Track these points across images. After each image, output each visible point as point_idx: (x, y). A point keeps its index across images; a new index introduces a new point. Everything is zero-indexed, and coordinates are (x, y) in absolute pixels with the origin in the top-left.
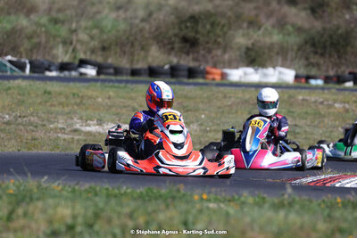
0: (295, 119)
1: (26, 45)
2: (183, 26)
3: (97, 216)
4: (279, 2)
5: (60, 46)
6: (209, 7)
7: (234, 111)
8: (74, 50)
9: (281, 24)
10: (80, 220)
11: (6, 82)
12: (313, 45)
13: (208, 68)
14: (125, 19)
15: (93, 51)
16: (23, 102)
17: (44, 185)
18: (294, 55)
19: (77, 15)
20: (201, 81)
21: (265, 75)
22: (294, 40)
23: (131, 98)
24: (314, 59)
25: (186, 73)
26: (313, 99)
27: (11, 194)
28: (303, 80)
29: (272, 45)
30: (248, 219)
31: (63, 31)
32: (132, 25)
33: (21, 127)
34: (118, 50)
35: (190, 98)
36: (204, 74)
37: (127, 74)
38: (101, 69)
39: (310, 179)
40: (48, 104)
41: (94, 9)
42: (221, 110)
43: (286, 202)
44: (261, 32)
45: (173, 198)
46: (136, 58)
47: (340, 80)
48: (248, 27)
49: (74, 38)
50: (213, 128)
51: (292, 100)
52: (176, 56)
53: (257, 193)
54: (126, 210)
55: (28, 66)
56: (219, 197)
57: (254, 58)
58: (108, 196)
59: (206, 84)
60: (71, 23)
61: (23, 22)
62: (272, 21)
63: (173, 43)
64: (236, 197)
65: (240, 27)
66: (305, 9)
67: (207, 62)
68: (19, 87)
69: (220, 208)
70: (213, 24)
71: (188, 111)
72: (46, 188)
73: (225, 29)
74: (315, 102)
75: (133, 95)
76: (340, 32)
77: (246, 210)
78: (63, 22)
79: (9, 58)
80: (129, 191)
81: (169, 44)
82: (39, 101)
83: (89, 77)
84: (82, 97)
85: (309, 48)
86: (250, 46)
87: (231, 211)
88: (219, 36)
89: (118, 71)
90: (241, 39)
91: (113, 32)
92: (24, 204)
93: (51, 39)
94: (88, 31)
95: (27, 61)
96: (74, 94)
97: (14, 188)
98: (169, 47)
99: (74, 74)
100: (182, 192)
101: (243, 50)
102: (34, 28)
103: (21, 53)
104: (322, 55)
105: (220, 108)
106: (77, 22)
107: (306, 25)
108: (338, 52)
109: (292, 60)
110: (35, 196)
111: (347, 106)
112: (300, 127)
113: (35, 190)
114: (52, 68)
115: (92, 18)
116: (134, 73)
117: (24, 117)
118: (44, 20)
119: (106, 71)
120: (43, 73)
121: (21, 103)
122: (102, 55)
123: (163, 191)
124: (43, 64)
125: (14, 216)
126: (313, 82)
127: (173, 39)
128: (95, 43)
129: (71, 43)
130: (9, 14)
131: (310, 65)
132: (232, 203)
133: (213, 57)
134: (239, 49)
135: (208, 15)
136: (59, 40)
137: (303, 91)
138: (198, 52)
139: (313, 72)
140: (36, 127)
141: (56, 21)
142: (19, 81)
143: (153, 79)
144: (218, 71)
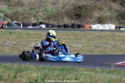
0: (115, 42)
1: (21, 17)
2: (76, 10)
3: (45, 76)
4: (109, 1)
5: (33, 17)
6: (85, 3)
7: (93, 40)
8: (38, 19)
9: (110, 9)
10: (39, 78)
11: (14, 30)
12: (122, 16)
13: (85, 25)
14: (56, 8)
15: (44, 19)
16: (20, 37)
17: (27, 66)
18: (115, 20)
19: (39, 7)
20: (82, 29)
21: (105, 27)
22: (115, 14)
24: (122, 21)
25: (77, 26)
26: (121, 35)
27: (15, 69)
28: (118, 28)
29: (107, 16)
30: (98, 77)
31: (34, 12)
32: (58, 10)
33: (19, 46)
34: (53, 19)
35: (79, 35)
36: (83, 27)
37: (56, 27)
38: (47, 25)
39: (120, 63)
40: (29, 38)
41: (45, 4)
42: (89, 39)
43: (112, 71)
44: (103, 12)
45: (72, 70)
46: (59, 21)
48: (99, 10)
49: (38, 14)
50: (86, 45)
51: (114, 35)
52: (73, 20)
53: (102, 68)
54: (56, 74)
55: (22, 25)
56: (88, 69)
57: (101, 21)
58: (49, 70)
59: (84, 30)
60: (37, 9)
61: (20, 9)
62: (107, 8)
64: (94, 70)
65: (96, 10)
66: (119, 4)
67: (84, 23)
68: (18, 32)
69: (88, 73)
70: (86, 9)
71: (78, 39)
72: (28, 67)
73: (91, 11)
74: (122, 36)
77: (98, 74)
78: (34, 9)
79: (15, 22)
80: (57, 68)
81: (71, 16)
82: (26, 37)
83: (43, 28)
84: (41, 35)
85: (120, 17)
86: (99, 17)
87: (92, 74)
88: (88, 14)
89: (53, 26)
90: (96, 14)
91: (52, 12)
92: (20, 73)
93: (30, 15)
94: (42, 12)
95: (21, 23)
96: (38, 34)
97: (17, 67)
98: (71, 17)
99: (38, 27)
100: (75, 68)
101: (97, 18)
102: (24, 11)
103: (19, 20)
105: (89, 38)
107: (119, 9)
110: (24, 70)
112: (117, 45)
113: (24, 68)
114: (30, 25)
115: (44, 7)
116: (59, 26)
117: (20, 42)
118: (27, 8)
119: (49, 26)
120: (27, 27)
122: (48, 21)
123: (69, 68)
124: (27, 24)
125: (16, 77)
126: (121, 29)
127: (72, 14)
128: (45, 16)
129: (37, 16)
130: (15, 6)
131: (120, 23)
132: (92, 72)
133: (86, 21)
134: (96, 18)
135: (85, 6)
136: (32, 15)
137: (118, 32)
138: (81, 19)
139: (122, 25)
140: (24, 46)
141: (31, 9)
142: (18, 30)
143: (65, 29)
144: (88, 26)
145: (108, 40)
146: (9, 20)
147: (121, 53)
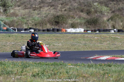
1: (16, 24)
2: (55, 19)
3: (44, 71)
4: (79, 12)
5: (25, 24)
7: (70, 40)
8: (28, 25)
9: (80, 17)
10: (40, 72)
11: (12, 34)
12: (88, 22)
13: (62, 29)
15: (33, 25)
19: (28, 16)
20: (60, 32)
21: (76, 30)
22: (83, 21)
23: (44, 37)
24: (89, 26)
25: (56, 30)
26: (89, 36)
28: (86, 31)
29: (78, 23)
31: (25, 21)
32: (42, 19)
33: (17, 46)
34: (39, 25)
35: (58, 37)
36: (61, 30)
39: (92, 57)
40: (23, 39)
44: (75, 19)
46: (44, 27)
47: (95, 31)
48: (72, 18)
49: (28, 22)
51: (84, 36)
52: (54, 26)
55: (17, 30)
57: (73, 26)
59: (62, 33)
60: (27, 19)
61: (15, 18)
62: (77, 16)
63: (53, 23)
64: (77, 64)
65: (70, 18)
66: (85, 13)
67: (62, 27)
70: (63, 18)
71: (58, 40)
72: (28, 63)
73: (66, 19)
74: (90, 37)
75: (44, 36)
76: (95, 19)
78: (25, 18)
79: (12, 28)
82: (20, 39)
83: (32, 32)
85: (87, 23)
86: (72, 23)
87: (77, 68)
88: (64, 21)
89: (39, 30)
90: (70, 21)
91: (38, 21)
93: (22, 23)
94: (31, 21)
95: (16, 28)
96: (29, 37)
99: (28, 31)
101: (71, 24)
102: (18, 20)
103: (15, 26)
104: (91, 25)
105: (66, 39)
106: (29, 18)
107: (86, 17)
108: (94, 24)
109: (83, 26)
111: (98, 38)
112: (87, 44)
114: (23, 30)
115: (32, 17)
116: (43, 31)
117: (17, 43)
118: (20, 18)
119: (36, 30)
120: (20, 31)
121: (16, 39)
122: (35, 26)
124: (20, 29)
126: (88, 32)
128: (33, 23)
129: (27, 24)
130: (11, 17)
131: (87, 27)
134: (70, 24)
135: (62, 16)
136: (24, 23)
138: (59, 25)
139: (88, 29)
141: (23, 18)
142: (15, 34)
143: (48, 32)
144: (64, 30)
145: (80, 40)
146: (7, 27)
147: (90, 50)
